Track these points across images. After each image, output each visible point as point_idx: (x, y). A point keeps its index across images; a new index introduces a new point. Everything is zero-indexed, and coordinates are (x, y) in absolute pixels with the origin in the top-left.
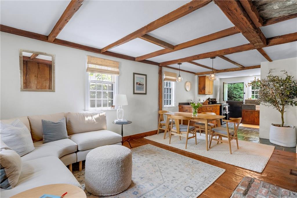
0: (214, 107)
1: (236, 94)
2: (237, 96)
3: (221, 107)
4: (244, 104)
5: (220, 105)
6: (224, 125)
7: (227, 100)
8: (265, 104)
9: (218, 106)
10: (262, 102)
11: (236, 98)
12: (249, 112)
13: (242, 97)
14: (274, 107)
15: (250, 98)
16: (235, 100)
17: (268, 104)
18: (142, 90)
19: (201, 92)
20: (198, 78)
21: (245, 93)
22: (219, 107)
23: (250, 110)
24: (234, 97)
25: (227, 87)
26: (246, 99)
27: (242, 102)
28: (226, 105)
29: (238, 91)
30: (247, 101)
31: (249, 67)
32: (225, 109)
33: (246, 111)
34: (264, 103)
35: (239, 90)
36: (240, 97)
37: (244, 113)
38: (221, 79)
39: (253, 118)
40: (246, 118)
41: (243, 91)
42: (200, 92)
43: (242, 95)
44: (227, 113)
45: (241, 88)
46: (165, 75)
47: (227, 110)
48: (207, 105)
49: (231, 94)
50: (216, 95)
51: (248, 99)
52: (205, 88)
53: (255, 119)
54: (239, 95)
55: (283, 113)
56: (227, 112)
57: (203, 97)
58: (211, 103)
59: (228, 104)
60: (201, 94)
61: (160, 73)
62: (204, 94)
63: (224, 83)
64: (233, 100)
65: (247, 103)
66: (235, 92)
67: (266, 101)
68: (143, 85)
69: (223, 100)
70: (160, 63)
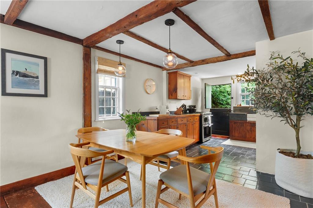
0: (190, 118)
1: (222, 100)
2: (223, 102)
3: (201, 117)
4: (232, 112)
5: (199, 114)
6: (205, 143)
7: (211, 108)
8: (266, 112)
9: (197, 116)
10: (260, 110)
11: (222, 104)
12: (238, 124)
13: (230, 103)
14: (282, 119)
15: (239, 105)
16: (221, 108)
17: (270, 113)
18: (33, 87)
19: (172, 95)
20: (167, 75)
21: (232, 98)
22: (198, 118)
23: (239, 121)
24: (220, 104)
25: (211, 90)
26: (234, 106)
27: (230, 110)
28: (208, 114)
29: (225, 96)
30: (236, 108)
31: (237, 54)
32: (206, 120)
33: (235, 123)
34: (264, 112)
35: (225, 94)
36: (228, 104)
37: (233, 125)
38: (202, 79)
39: (244, 131)
40: (235, 132)
41: (230, 96)
42: (170, 96)
43: (229, 101)
44: (210, 126)
45: (228, 92)
46: (98, 64)
47: (210, 122)
48: (181, 114)
49: (217, 100)
50: (196, 100)
51: (237, 106)
52: (177, 90)
53: (247, 133)
54: (226, 101)
55: (299, 130)
56: (209, 124)
57: (175, 103)
58: (188, 112)
59: (211, 113)
60: (171, 99)
61: (87, 58)
62: (176, 98)
63: (205, 84)
64: (219, 107)
65: (236, 112)
66: (221, 97)
67: (266, 108)
68: (37, 77)
69: (206, 108)
70: (84, 39)
